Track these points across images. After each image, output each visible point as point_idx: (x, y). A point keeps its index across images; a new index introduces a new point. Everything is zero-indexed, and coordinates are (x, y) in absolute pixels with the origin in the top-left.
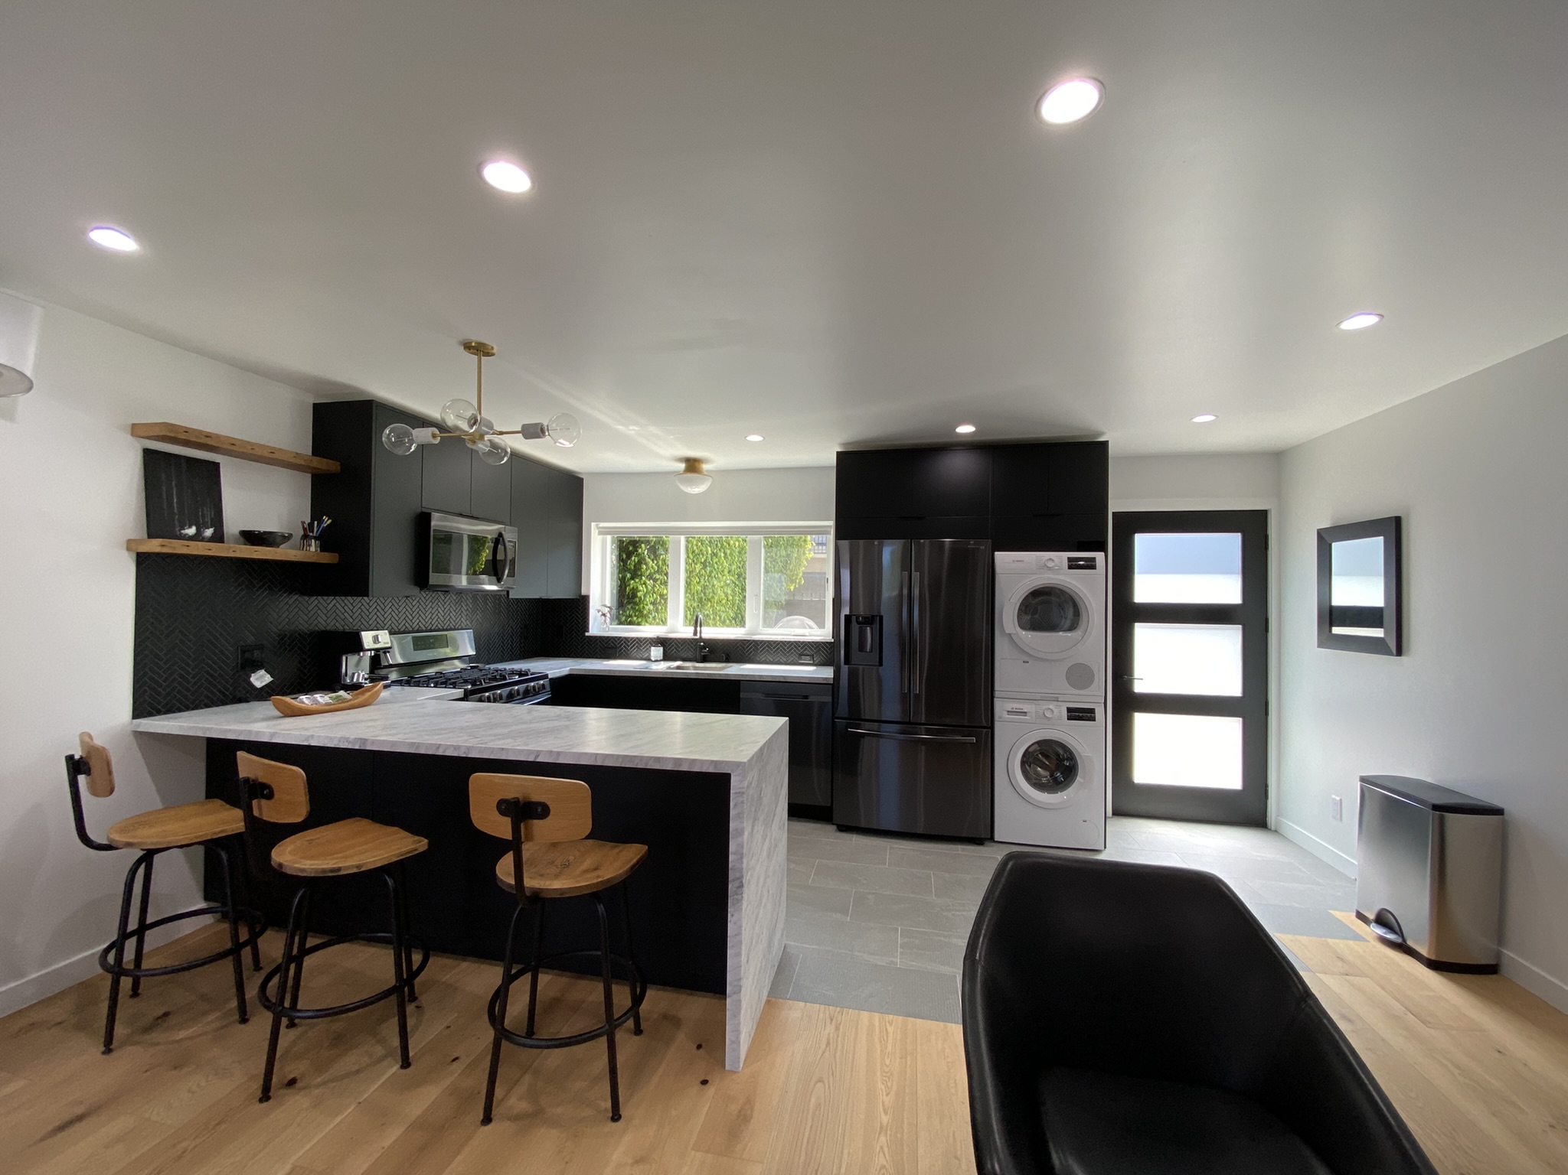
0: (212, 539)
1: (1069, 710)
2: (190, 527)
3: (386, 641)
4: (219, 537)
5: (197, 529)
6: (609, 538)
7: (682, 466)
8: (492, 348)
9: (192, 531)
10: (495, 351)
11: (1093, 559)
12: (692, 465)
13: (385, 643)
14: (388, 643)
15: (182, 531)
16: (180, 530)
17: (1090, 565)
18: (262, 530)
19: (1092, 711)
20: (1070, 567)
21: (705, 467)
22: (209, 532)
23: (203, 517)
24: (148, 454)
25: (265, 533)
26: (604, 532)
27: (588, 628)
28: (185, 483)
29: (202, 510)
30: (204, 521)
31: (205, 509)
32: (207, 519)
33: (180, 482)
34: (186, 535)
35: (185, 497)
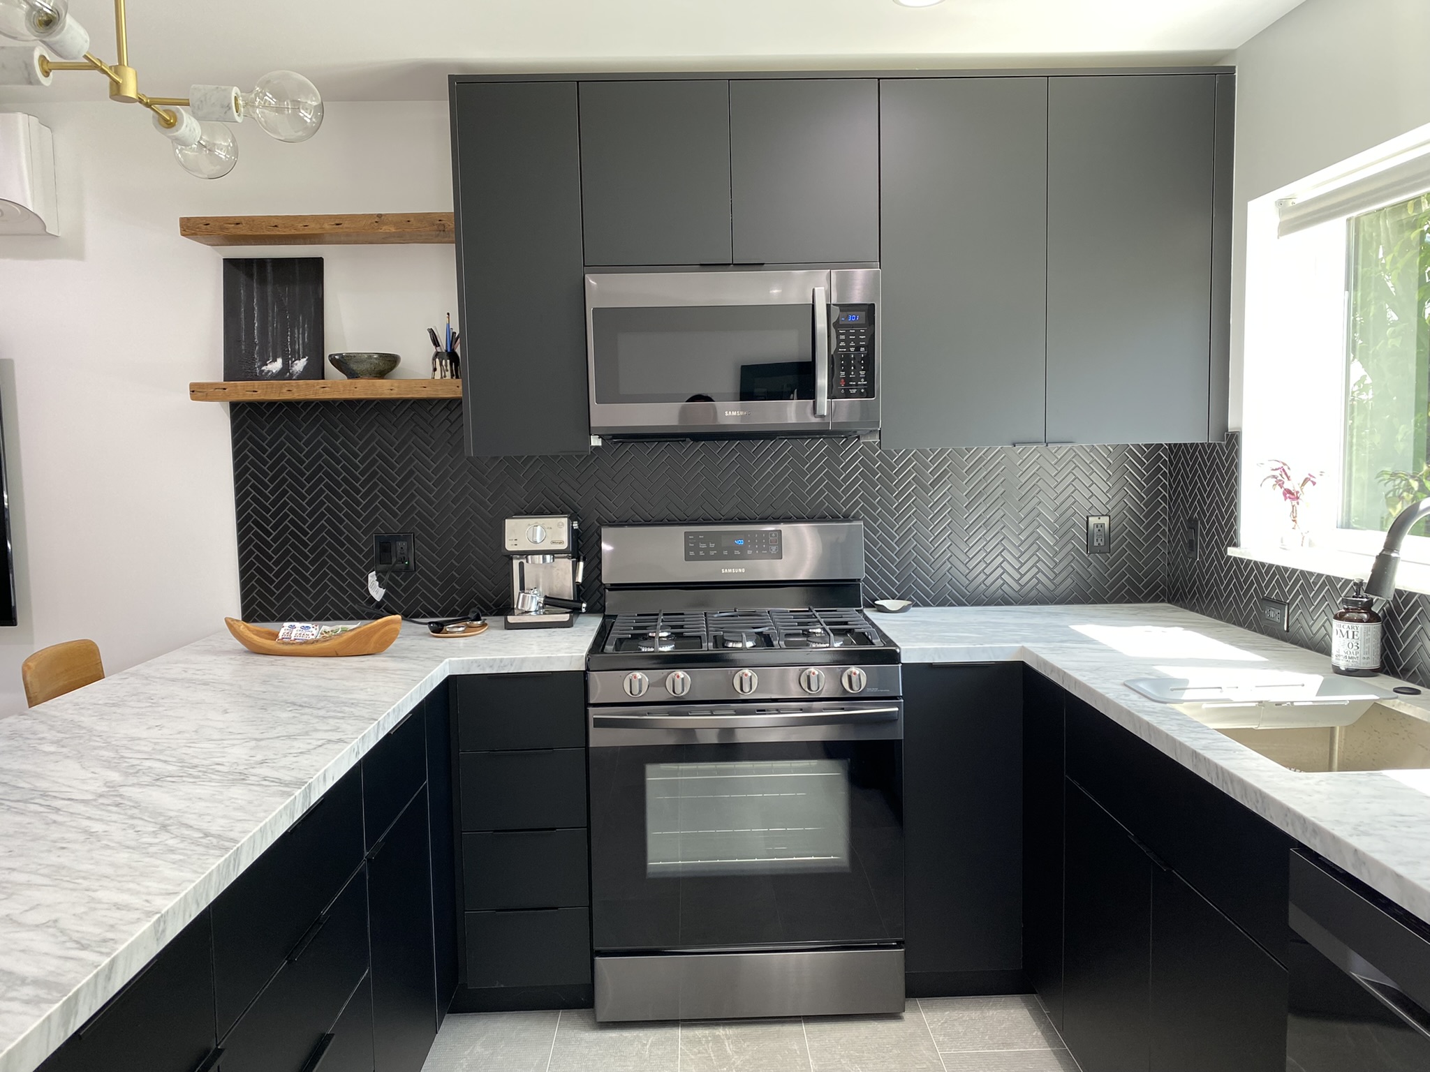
0: (305, 375)
2: (275, 360)
3: (558, 540)
4: (317, 370)
5: (283, 363)
9: (276, 366)
13: (554, 543)
15: (263, 368)
16: (260, 367)
22: (300, 365)
23: (293, 343)
24: (230, 264)
27: (1237, 534)
28: (270, 299)
29: (293, 333)
30: (294, 350)
31: (296, 331)
32: (299, 346)
33: (263, 299)
34: (269, 371)
35: (270, 318)
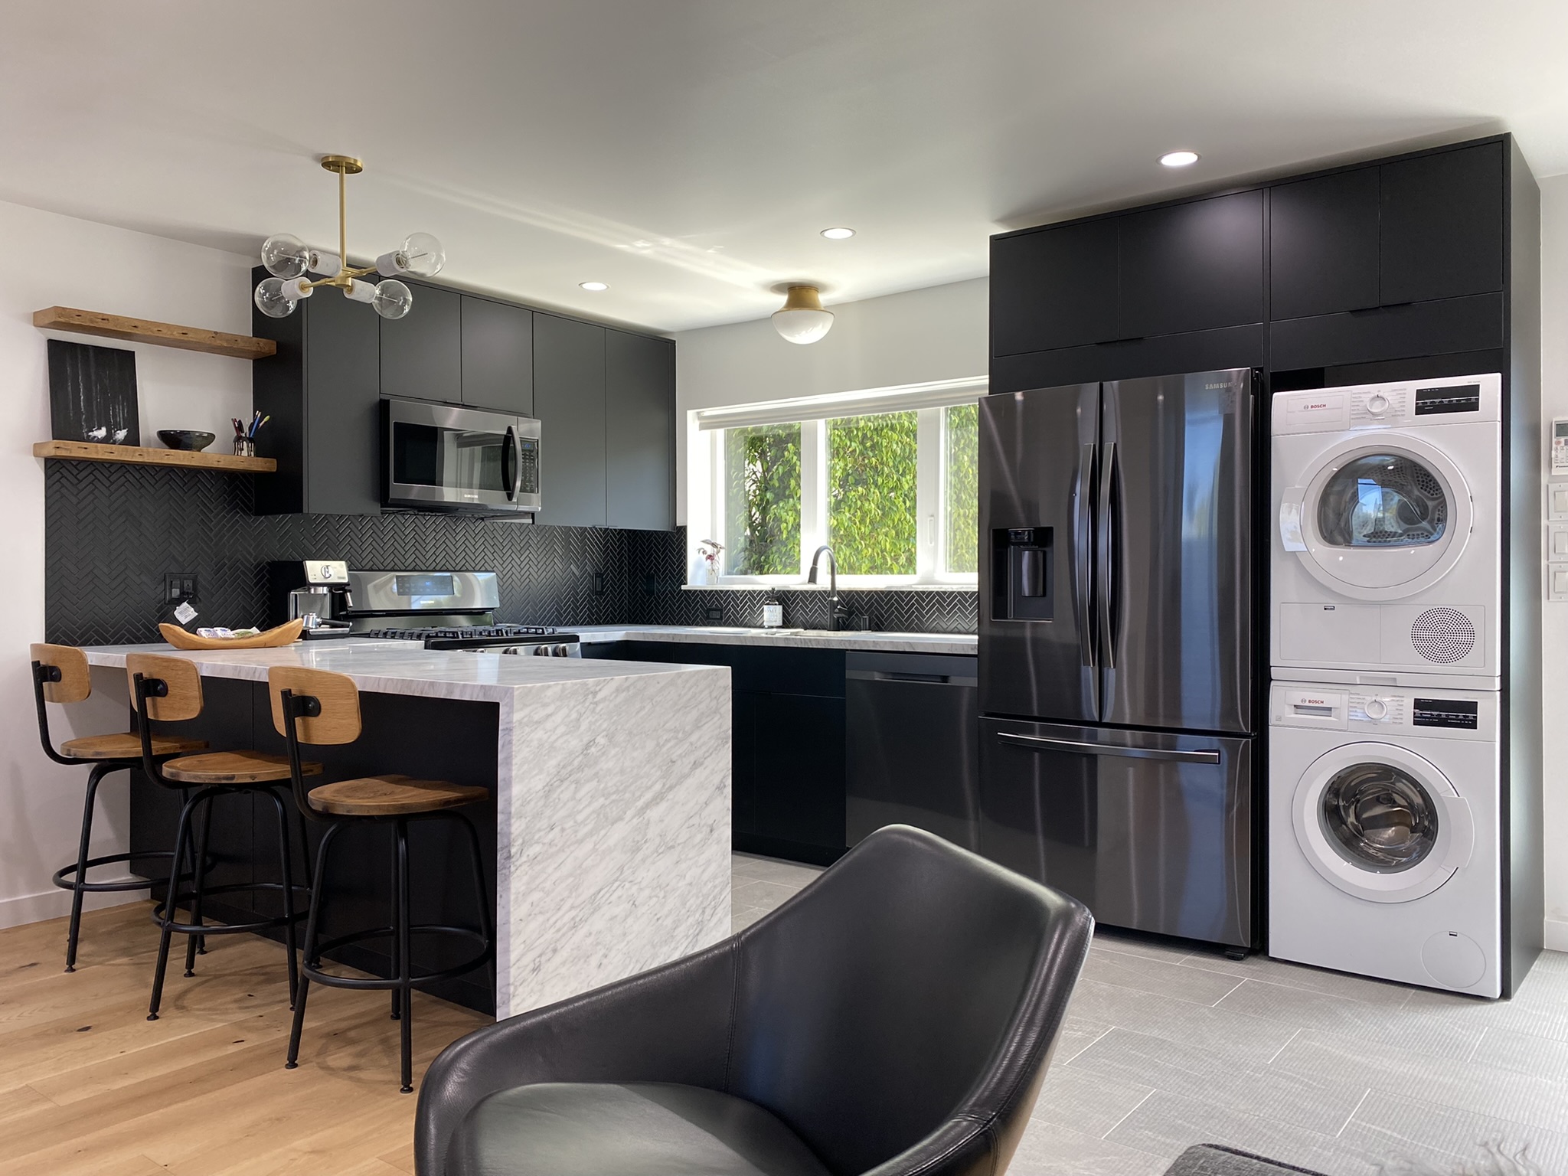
0: (126, 442)
1: (1419, 704)
2: (99, 428)
3: (342, 576)
4: (133, 440)
5: (107, 431)
6: (720, 433)
7: (783, 299)
8: (356, 161)
9: (101, 433)
10: (359, 164)
11: (1474, 390)
12: (799, 295)
13: (339, 578)
14: (344, 578)
15: (90, 434)
16: (87, 432)
17: (1466, 400)
18: (179, 429)
19: (1472, 707)
20: (1420, 410)
21: (823, 299)
22: (121, 434)
23: (115, 416)
24: (54, 347)
25: (182, 432)
26: (708, 424)
27: (685, 578)
28: (93, 378)
29: (114, 409)
30: (115, 421)
31: (117, 407)
32: (120, 419)
33: (87, 377)
34: (95, 437)
35: (94, 394)
